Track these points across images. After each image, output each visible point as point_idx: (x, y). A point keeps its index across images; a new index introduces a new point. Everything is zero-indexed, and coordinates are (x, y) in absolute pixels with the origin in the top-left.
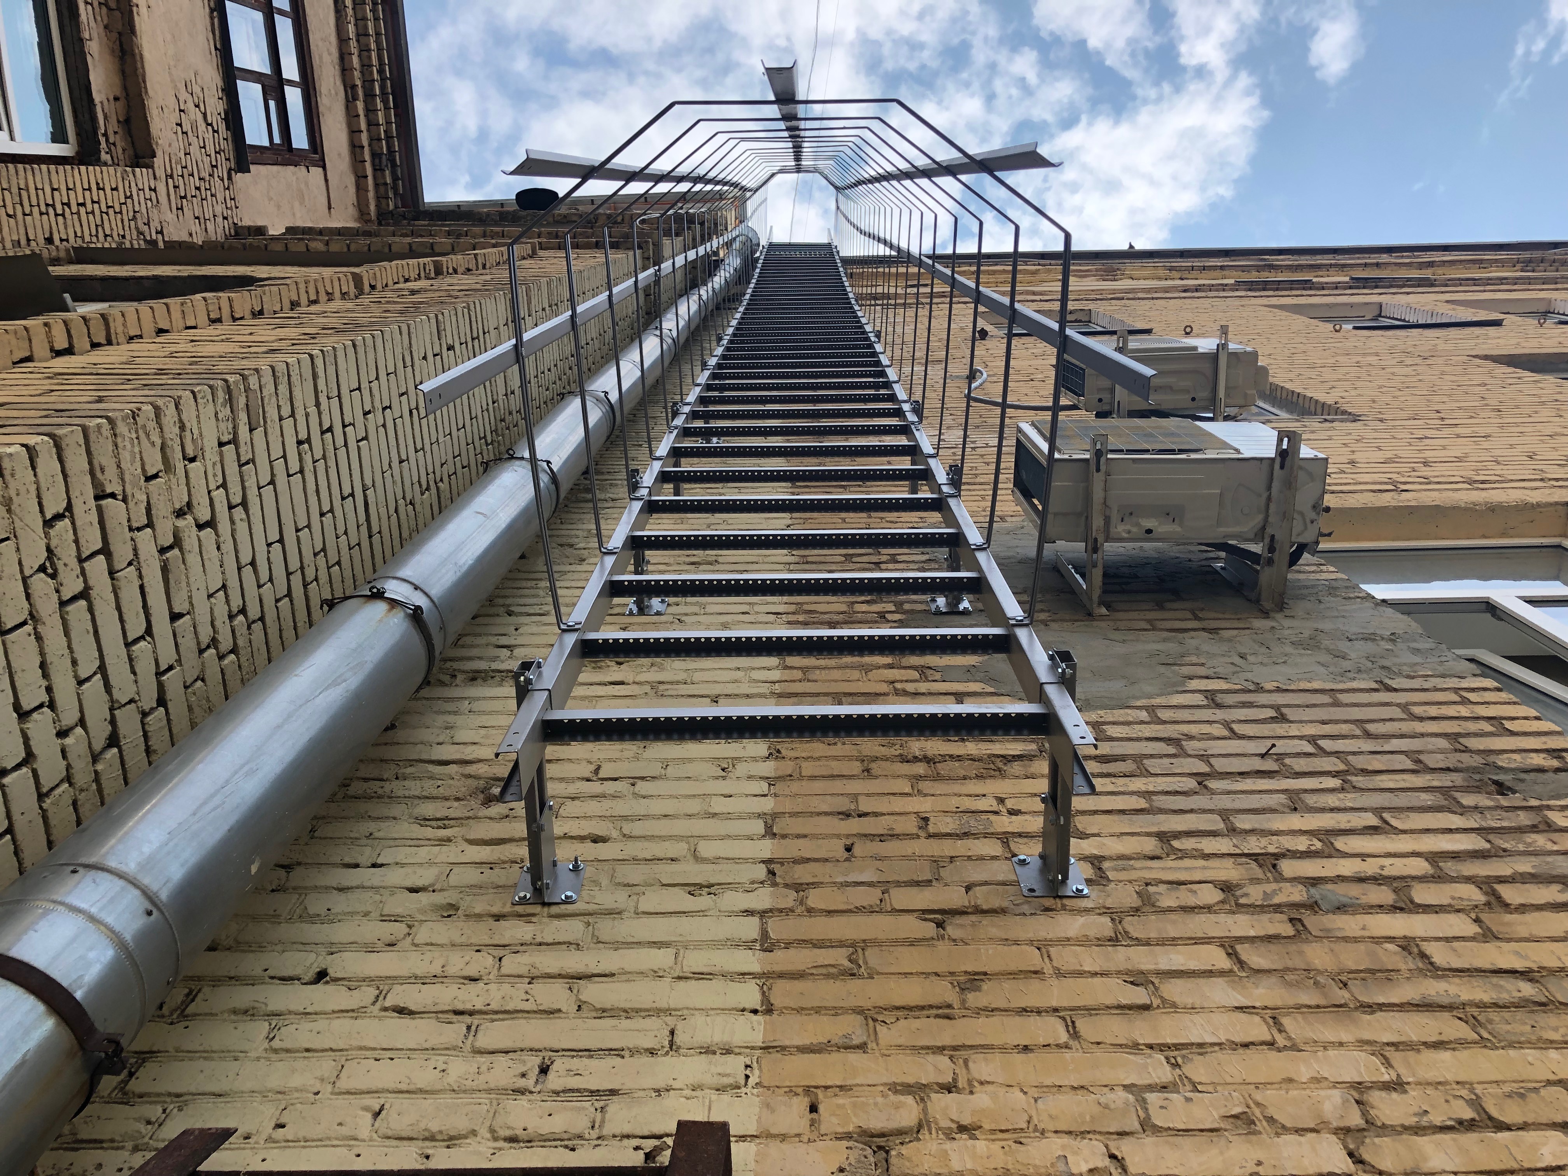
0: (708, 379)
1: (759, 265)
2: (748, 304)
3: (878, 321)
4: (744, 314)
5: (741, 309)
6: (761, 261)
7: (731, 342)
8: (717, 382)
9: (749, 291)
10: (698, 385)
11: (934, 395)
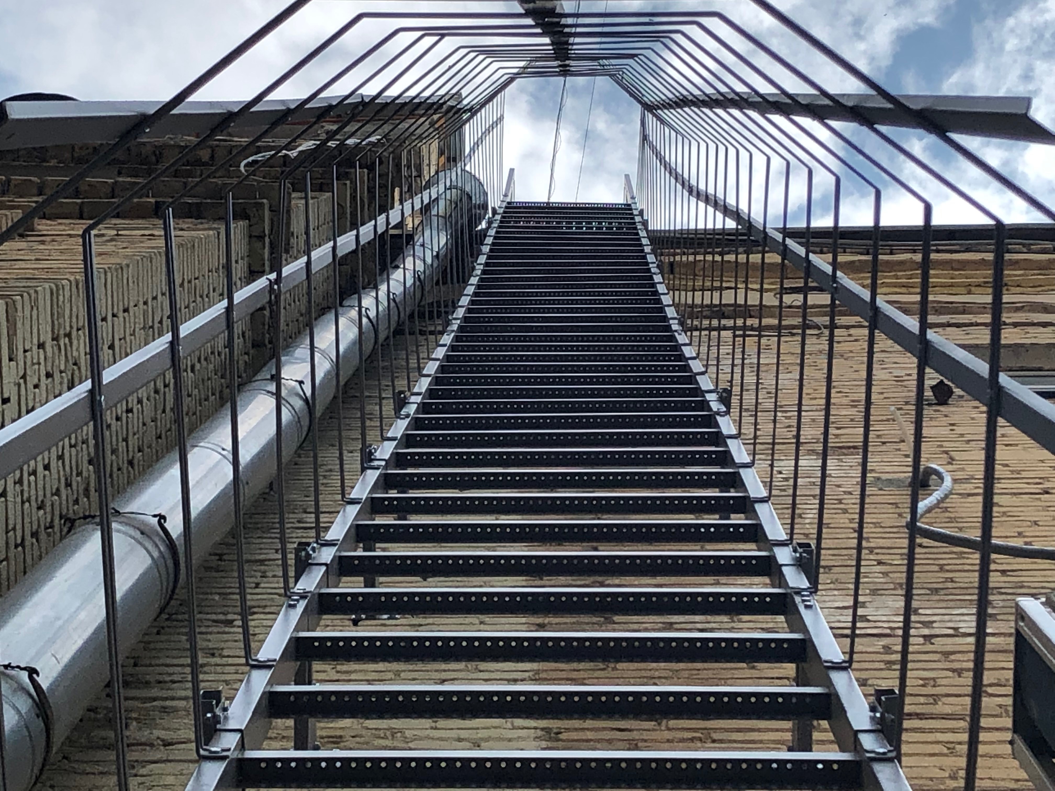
0: (375, 488)
1: (486, 249)
2: (461, 328)
3: (726, 363)
4: (453, 348)
5: (447, 339)
6: (489, 240)
7: (424, 408)
8: (393, 494)
9: (465, 301)
10: (353, 502)
11: (843, 520)
